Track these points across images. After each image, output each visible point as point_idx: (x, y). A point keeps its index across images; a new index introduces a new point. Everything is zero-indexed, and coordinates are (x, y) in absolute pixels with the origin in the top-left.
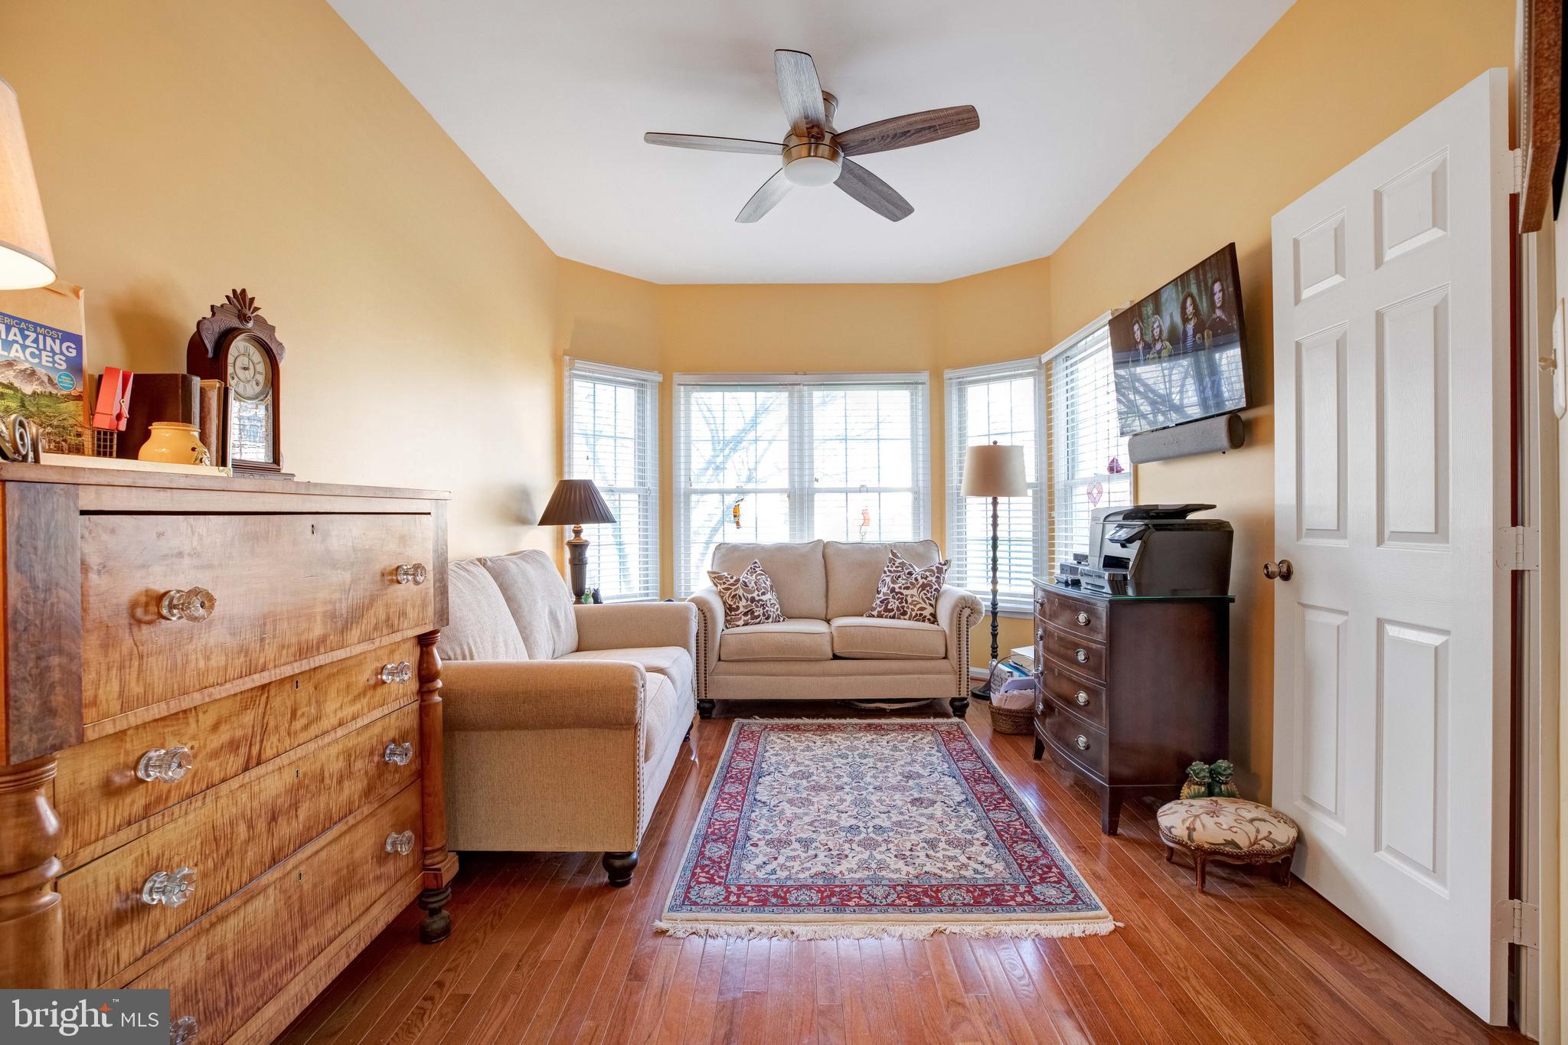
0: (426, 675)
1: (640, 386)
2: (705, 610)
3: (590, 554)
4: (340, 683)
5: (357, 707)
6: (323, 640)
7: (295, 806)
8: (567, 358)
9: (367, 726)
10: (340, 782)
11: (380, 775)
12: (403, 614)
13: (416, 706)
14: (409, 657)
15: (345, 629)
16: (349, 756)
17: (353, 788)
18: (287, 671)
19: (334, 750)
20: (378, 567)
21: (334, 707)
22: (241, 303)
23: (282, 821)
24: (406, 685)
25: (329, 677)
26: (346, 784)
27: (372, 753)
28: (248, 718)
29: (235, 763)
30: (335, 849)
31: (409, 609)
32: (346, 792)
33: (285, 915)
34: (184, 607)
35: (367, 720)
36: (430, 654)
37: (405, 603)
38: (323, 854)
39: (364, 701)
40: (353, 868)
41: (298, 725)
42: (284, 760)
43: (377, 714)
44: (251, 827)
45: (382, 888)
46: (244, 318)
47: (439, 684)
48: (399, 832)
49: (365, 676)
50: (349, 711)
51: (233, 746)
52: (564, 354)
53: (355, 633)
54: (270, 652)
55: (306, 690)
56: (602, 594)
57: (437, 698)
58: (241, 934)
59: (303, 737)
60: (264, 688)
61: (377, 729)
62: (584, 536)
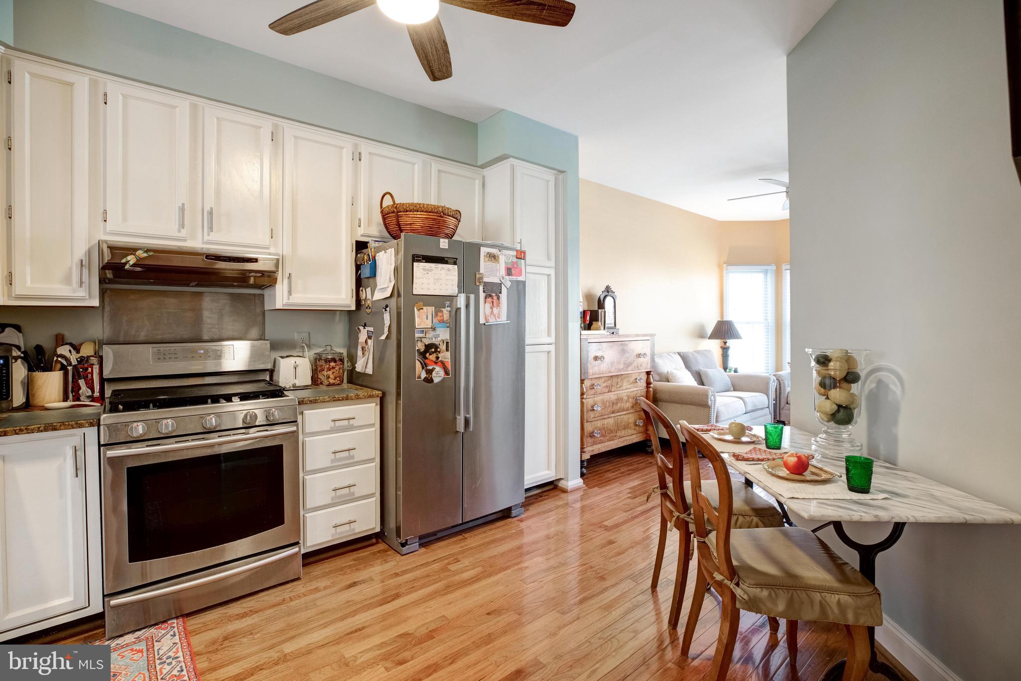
0: (648, 383)
1: (766, 272)
2: (780, 380)
3: (730, 352)
4: (627, 380)
5: (630, 386)
6: (623, 369)
7: (617, 403)
8: (725, 265)
9: (633, 391)
10: (626, 402)
11: (636, 404)
12: (641, 365)
13: (645, 390)
14: (644, 377)
15: (628, 367)
16: (628, 397)
17: (629, 405)
18: (616, 374)
19: (625, 394)
20: (635, 354)
21: (625, 385)
22: (608, 290)
23: (615, 405)
24: (643, 384)
25: (625, 377)
26: (627, 403)
27: (634, 398)
28: (609, 382)
29: (607, 390)
30: (625, 417)
31: (643, 364)
32: (627, 405)
33: (614, 425)
34: (600, 359)
35: (633, 390)
36: (650, 377)
37: (642, 363)
38: (622, 416)
39: (632, 385)
40: (628, 424)
41: (618, 386)
42: (615, 393)
43: (635, 389)
44: (609, 404)
45: (635, 432)
46: (608, 292)
47: (652, 386)
48: (640, 420)
49: (632, 379)
50: (628, 386)
51: (607, 387)
52: (724, 263)
53: (630, 368)
54: (613, 369)
55: (620, 379)
56: (739, 370)
57: (651, 389)
58: (607, 423)
59: (619, 389)
60: (612, 376)
61: (635, 393)
62: (728, 344)
